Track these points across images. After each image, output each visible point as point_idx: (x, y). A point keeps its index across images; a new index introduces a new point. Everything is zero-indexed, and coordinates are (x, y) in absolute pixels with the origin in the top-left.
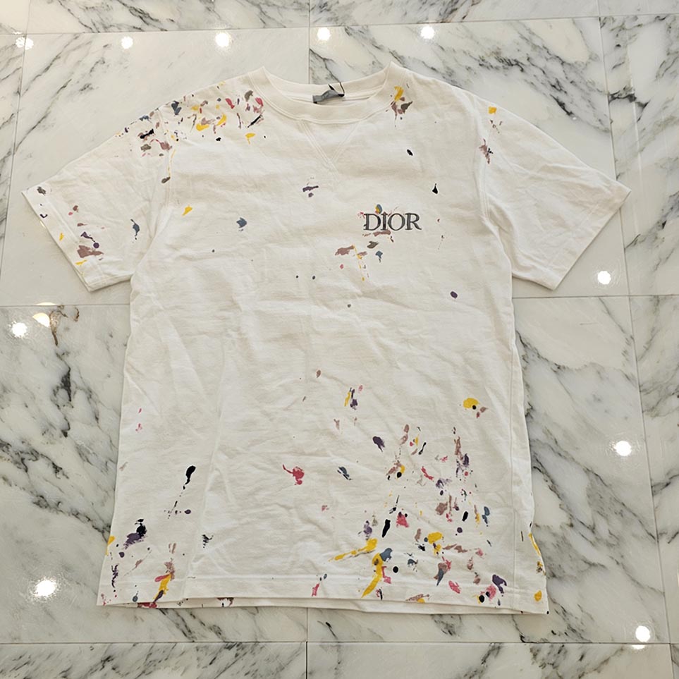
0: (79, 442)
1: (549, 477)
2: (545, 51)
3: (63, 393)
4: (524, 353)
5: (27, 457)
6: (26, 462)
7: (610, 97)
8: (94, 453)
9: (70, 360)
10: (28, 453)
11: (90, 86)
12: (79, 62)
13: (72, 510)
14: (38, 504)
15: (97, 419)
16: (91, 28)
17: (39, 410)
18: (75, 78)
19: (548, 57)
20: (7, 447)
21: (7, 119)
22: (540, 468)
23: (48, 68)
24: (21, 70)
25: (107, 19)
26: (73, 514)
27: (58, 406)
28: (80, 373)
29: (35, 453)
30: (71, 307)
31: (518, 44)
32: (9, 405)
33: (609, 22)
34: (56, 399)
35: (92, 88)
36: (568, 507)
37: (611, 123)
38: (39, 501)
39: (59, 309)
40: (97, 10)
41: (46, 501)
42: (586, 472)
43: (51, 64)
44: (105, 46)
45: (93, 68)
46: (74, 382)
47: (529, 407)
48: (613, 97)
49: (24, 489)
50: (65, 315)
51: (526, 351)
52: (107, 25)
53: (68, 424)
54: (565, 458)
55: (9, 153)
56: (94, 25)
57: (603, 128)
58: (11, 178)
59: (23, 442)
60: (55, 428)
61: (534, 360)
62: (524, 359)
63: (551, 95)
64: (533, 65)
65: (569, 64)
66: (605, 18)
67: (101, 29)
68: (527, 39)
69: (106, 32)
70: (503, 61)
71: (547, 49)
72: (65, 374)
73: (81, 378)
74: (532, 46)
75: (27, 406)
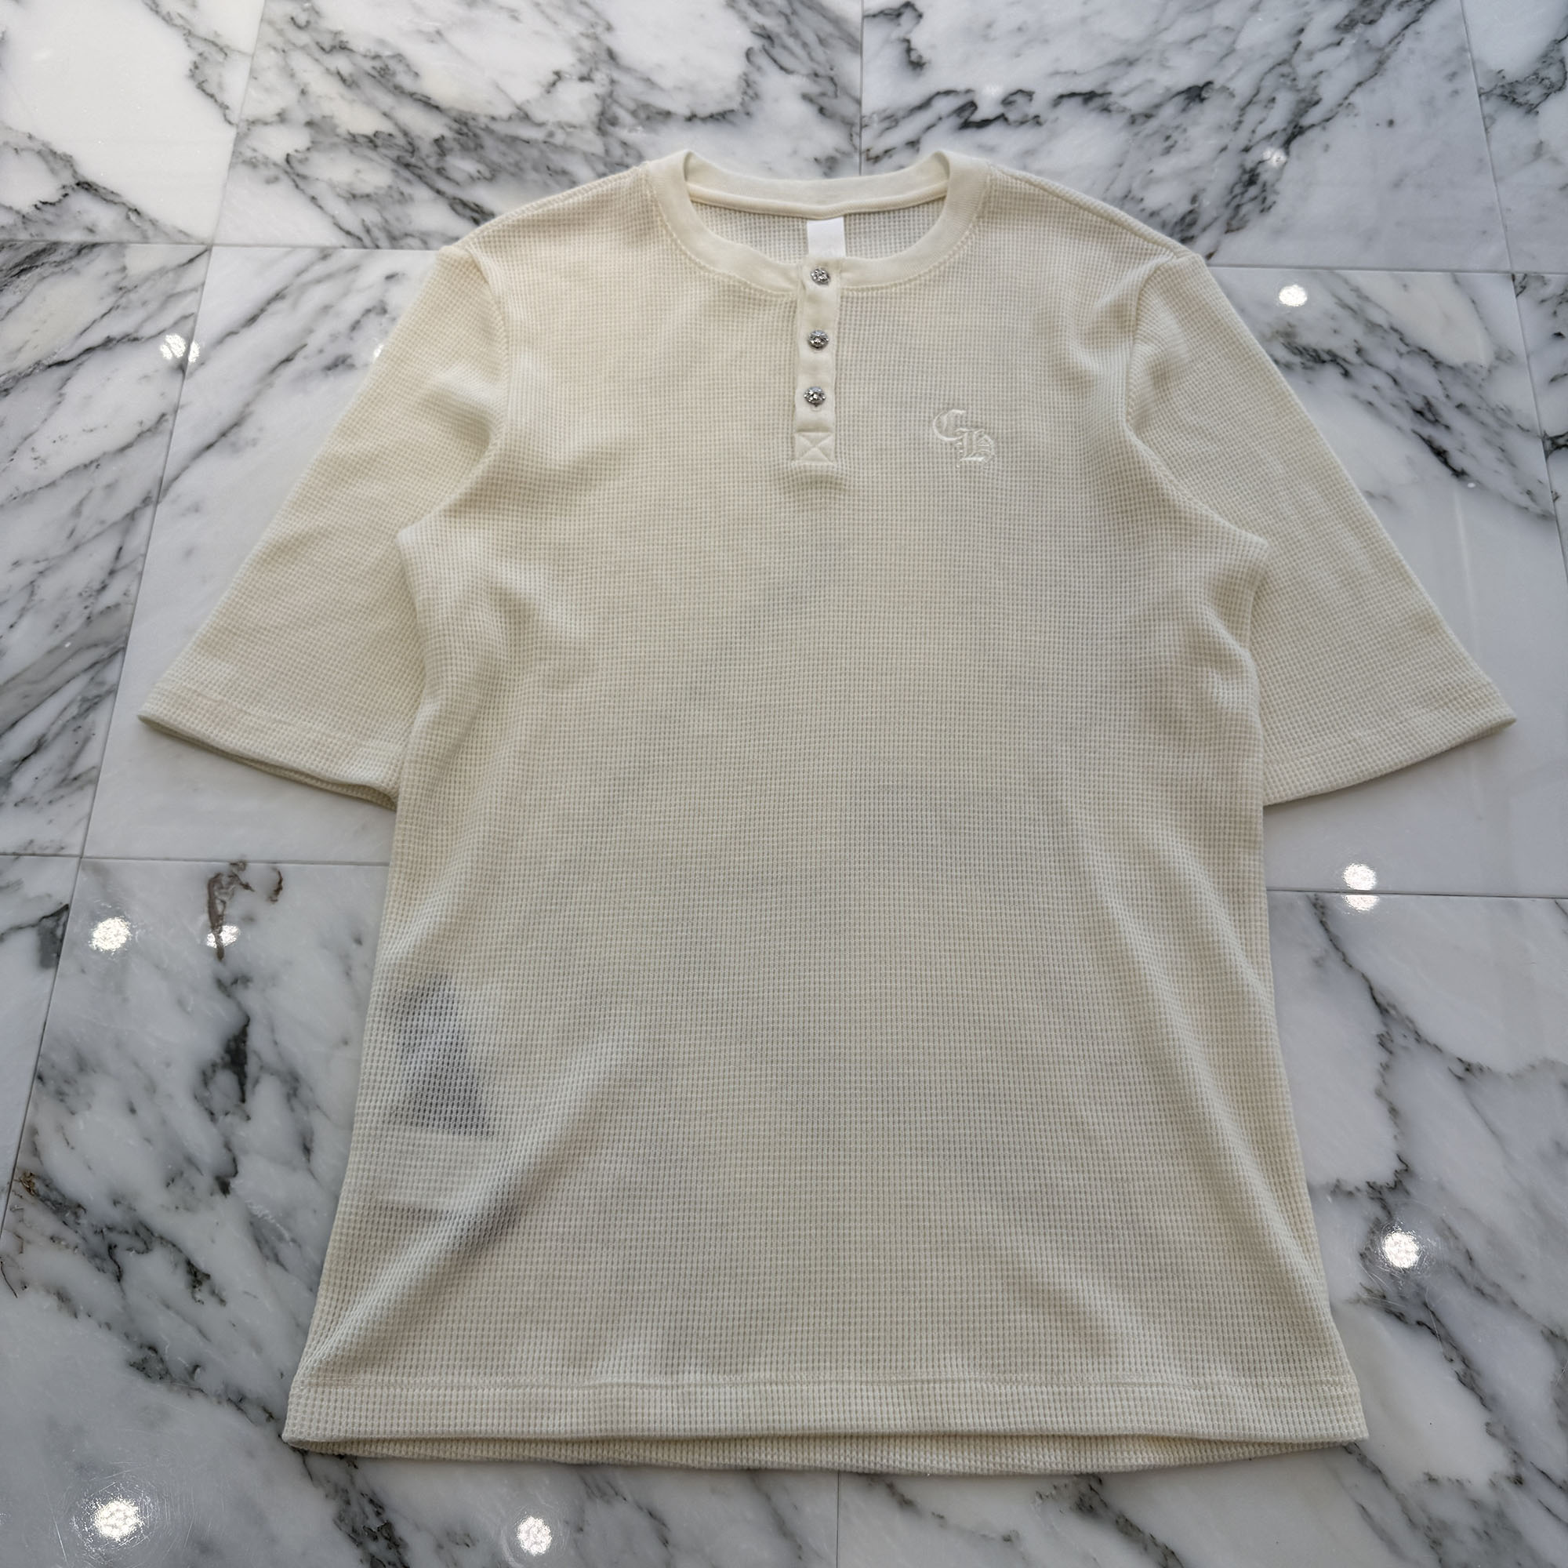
0: (259, 1209)
1: (1455, 1347)
2: (1394, 337)
3: (225, 1080)
4: (1382, 1029)
5: (122, 1241)
6: (122, 1255)
7: (1548, 443)
8: (294, 1240)
9: (251, 999)
10: (127, 1232)
11: (349, 361)
12: (326, 309)
13: (227, 1386)
14: (140, 1367)
15: (307, 1150)
16: (359, 239)
17: (164, 1122)
18: (315, 341)
19: (1403, 349)
20: (76, 1214)
21: (148, 424)
22: (1434, 1325)
23: (253, 320)
24: (192, 318)
25: (398, 219)
26: (229, 1400)
27: (212, 1114)
28: (272, 1030)
29: (142, 1231)
30: (263, 865)
31: (1333, 318)
32: (89, 1106)
33: (1533, 285)
34: (207, 1094)
35: (352, 366)
36: (1507, 1433)
37: (1554, 500)
38: (145, 1360)
39: (235, 870)
40: (377, 201)
41: (162, 1361)
42: (1548, 1339)
43: (263, 310)
44: (390, 277)
45: (358, 322)
46: (255, 1052)
47: (1397, 1166)
48: (1556, 445)
49: (109, 1326)
50: (247, 887)
51: (1386, 1025)
52: (397, 233)
53: (234, 1160)
54: (1494, 1301)
55: (146, 501)
56: (368, 231)
57: (1538, 510)
58: (145, 556)
59: (115, 1203)
60: (199, 1170)
61: (1405, 1048)
62: (1382, 1044)
63: (1415, 432)
64: (1371, 365)
65: (1451, 368)
66: (1526, 276)
67: (383, 241)
68: (1352, 309)
69: (394, 247)
70: (1301, 353)
71: (1401, 334)
72: (236, 1031)
73: (276, 1043)
74: (1366, 325)
75: (133, 1111)
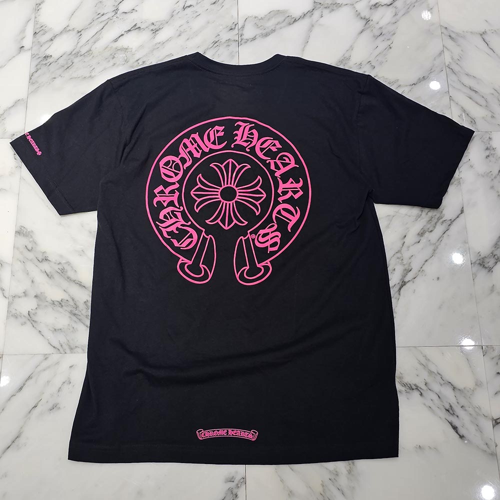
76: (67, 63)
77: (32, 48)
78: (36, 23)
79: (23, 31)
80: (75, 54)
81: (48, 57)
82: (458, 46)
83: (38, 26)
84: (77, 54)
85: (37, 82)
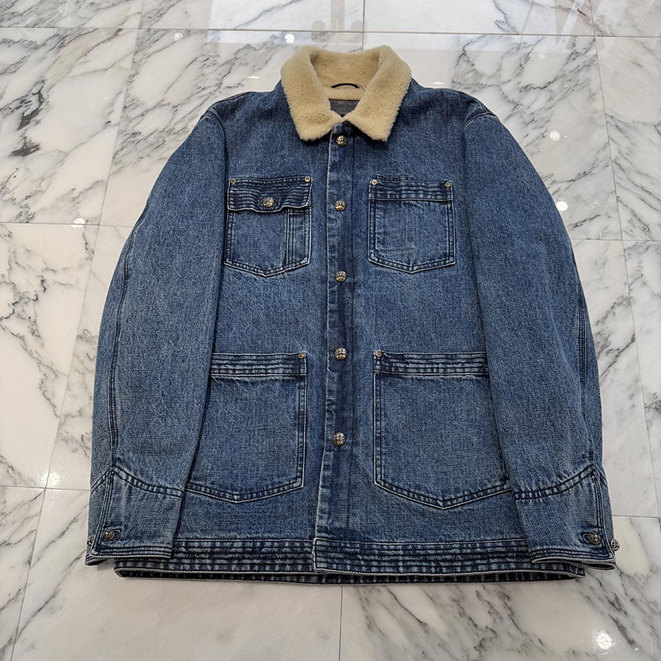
76: (157, 142)
77: (119, 123)
78: (128, 96)
79: (112, 104)
80: (168, 131)
81: (136, 133)
82: (628, 138)
83: (129, 99)
84: (170, 132)
85: (121, 161)
